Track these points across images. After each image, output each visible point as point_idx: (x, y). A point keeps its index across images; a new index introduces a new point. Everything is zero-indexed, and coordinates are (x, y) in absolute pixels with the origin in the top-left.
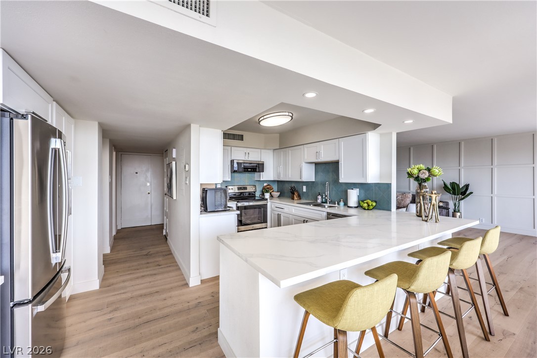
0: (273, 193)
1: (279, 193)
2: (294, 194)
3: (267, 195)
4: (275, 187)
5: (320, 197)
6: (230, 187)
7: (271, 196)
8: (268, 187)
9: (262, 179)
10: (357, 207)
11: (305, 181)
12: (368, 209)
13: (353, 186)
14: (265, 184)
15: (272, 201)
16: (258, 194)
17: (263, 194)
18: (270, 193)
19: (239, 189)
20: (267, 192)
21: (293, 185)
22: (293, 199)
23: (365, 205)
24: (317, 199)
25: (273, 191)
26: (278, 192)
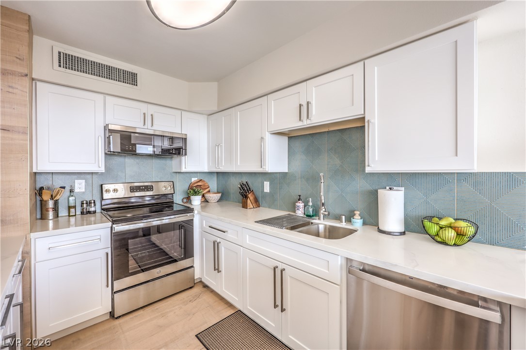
0: (207, 196)
1: (220, 195)
2: (246, 197)
3: (196, 201)
4: (213, 184)
5: (301, 205)
6: (111, 187)
7: (205, 201)
8: (199, 184)
9: (184, 170)
10: (403, 233)
11: (269, 172)
12: (455, 245)
13: (392, 179)
14: (194, 180)
15: (204, 213)
16: (178, 199)
17: (188, 199)
18: (203, 196)
19: (133, 189)
20: (196, 193)
21: (244, 180)
22: (245, 206)
23: (450, 234)
24: (294, 208)
25: (209, 192)
26: (218, 192)
